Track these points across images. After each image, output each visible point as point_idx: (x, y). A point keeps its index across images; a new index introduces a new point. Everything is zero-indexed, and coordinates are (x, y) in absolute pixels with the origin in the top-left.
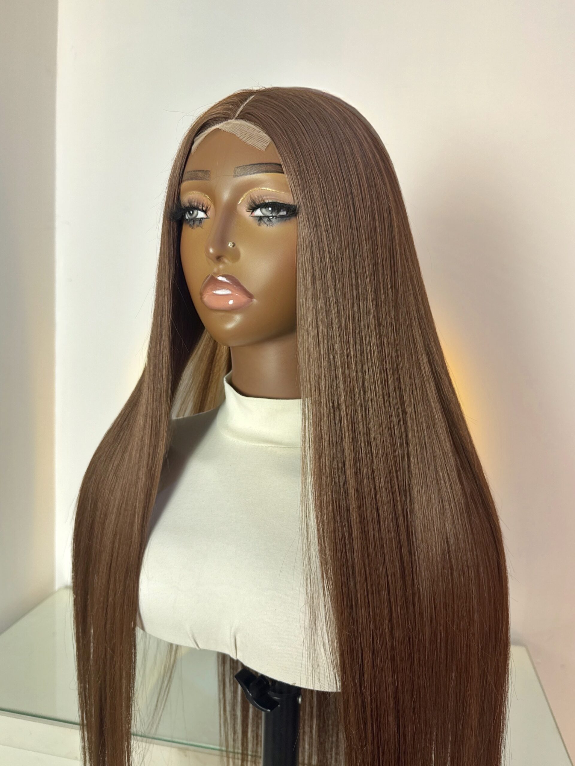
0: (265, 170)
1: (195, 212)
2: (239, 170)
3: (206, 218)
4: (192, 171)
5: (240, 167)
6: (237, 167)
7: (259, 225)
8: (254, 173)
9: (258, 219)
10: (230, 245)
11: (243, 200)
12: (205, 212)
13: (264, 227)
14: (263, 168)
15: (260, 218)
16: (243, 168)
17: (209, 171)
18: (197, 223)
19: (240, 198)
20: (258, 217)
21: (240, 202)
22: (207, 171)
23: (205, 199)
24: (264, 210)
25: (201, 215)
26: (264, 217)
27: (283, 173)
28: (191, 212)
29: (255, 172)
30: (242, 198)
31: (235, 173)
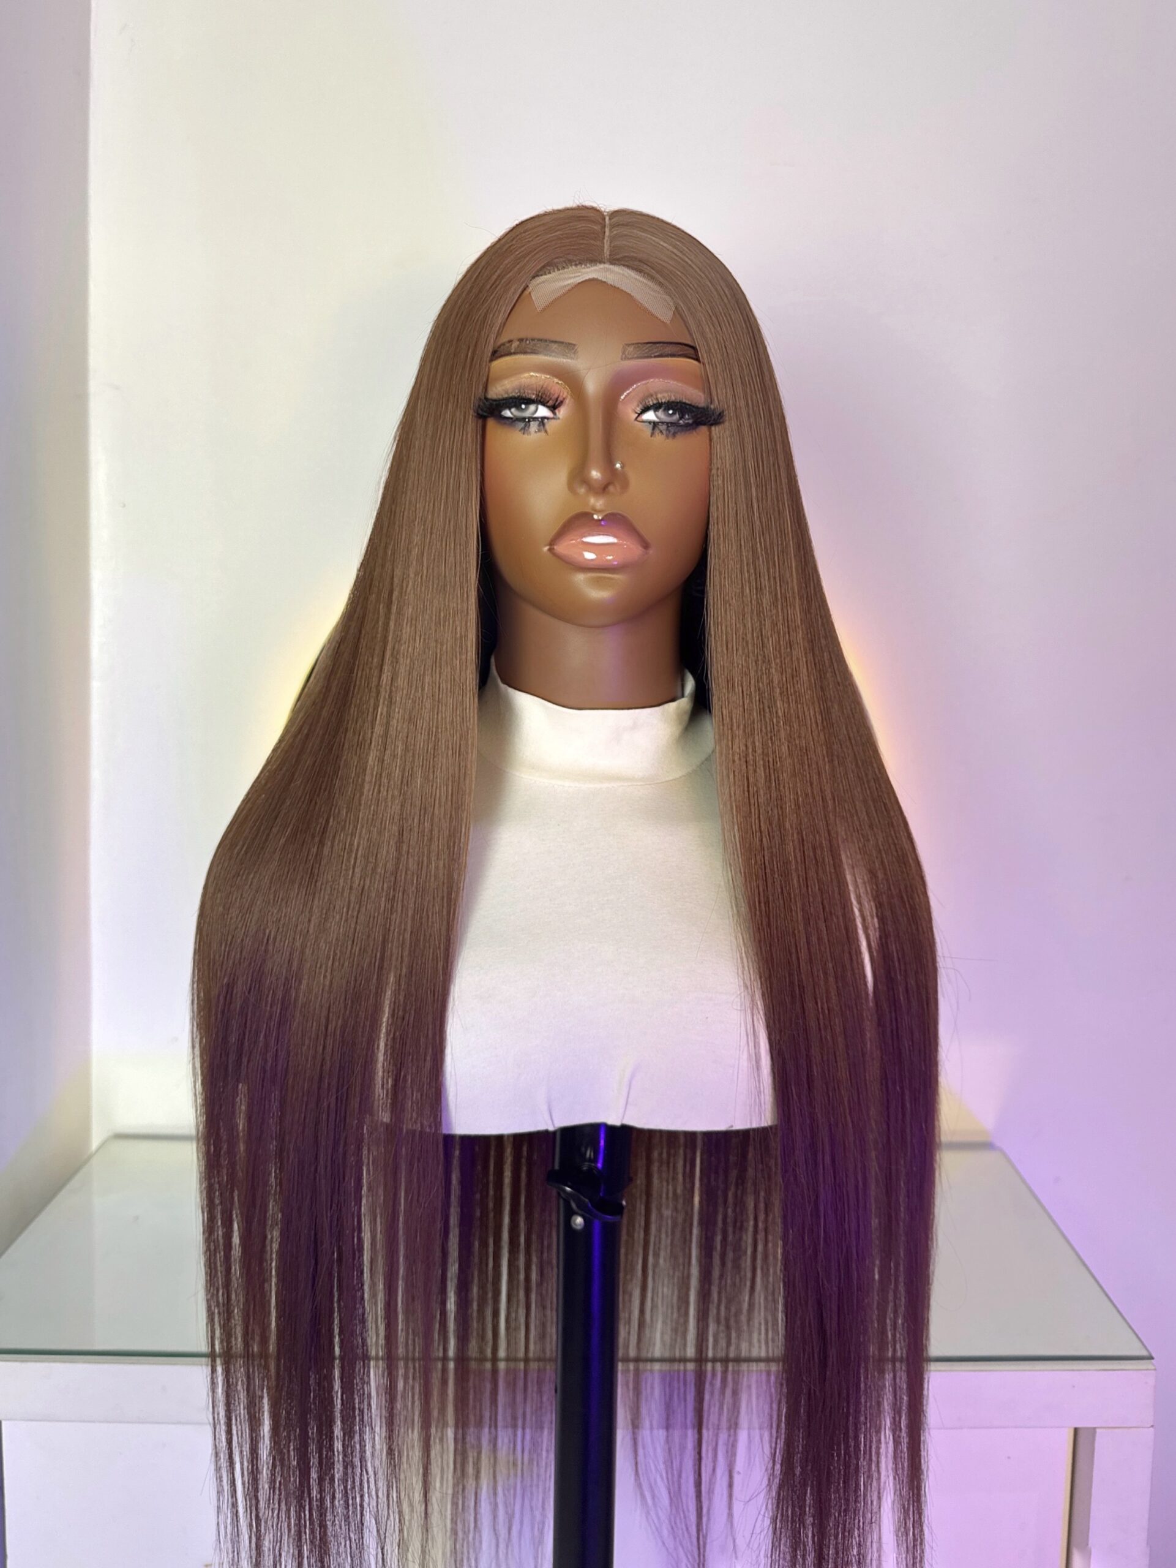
0: (670, 352)
1: (532, 407)
2: (631, 349)
3: (553, 418)
4: (533, 340)
5: (633, 344)
6: (629, 345)
7: (652, 434)
8: (655, 357)
9: (651, 426)
10: (618, 466)
11: (628, 394)
12: (553, 408)
13: (659, 438)
14: (669, 349)
15: (655, 425)
16: (639, 347)
17: (574, 345)
18: (534, 426)
19: (625, 391)
20: (650, 422)
21: (622, 397)
22: (570, 344)
23: (556, 387)
24: (660, 413)
25: (543, 411)
26: (658, 423)
27: (698, 360)
28: (523, 406)
29: (656, 354)
30: (628, 392)
31: (623, 353)
